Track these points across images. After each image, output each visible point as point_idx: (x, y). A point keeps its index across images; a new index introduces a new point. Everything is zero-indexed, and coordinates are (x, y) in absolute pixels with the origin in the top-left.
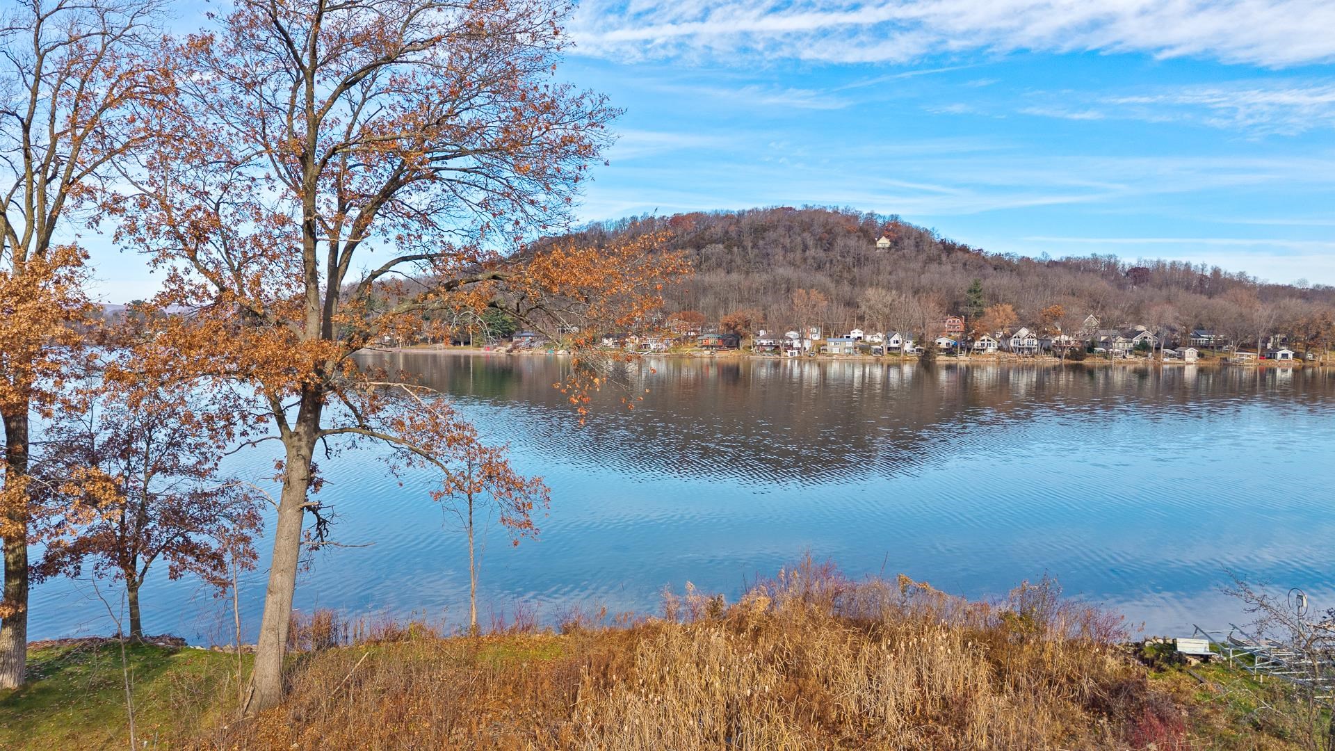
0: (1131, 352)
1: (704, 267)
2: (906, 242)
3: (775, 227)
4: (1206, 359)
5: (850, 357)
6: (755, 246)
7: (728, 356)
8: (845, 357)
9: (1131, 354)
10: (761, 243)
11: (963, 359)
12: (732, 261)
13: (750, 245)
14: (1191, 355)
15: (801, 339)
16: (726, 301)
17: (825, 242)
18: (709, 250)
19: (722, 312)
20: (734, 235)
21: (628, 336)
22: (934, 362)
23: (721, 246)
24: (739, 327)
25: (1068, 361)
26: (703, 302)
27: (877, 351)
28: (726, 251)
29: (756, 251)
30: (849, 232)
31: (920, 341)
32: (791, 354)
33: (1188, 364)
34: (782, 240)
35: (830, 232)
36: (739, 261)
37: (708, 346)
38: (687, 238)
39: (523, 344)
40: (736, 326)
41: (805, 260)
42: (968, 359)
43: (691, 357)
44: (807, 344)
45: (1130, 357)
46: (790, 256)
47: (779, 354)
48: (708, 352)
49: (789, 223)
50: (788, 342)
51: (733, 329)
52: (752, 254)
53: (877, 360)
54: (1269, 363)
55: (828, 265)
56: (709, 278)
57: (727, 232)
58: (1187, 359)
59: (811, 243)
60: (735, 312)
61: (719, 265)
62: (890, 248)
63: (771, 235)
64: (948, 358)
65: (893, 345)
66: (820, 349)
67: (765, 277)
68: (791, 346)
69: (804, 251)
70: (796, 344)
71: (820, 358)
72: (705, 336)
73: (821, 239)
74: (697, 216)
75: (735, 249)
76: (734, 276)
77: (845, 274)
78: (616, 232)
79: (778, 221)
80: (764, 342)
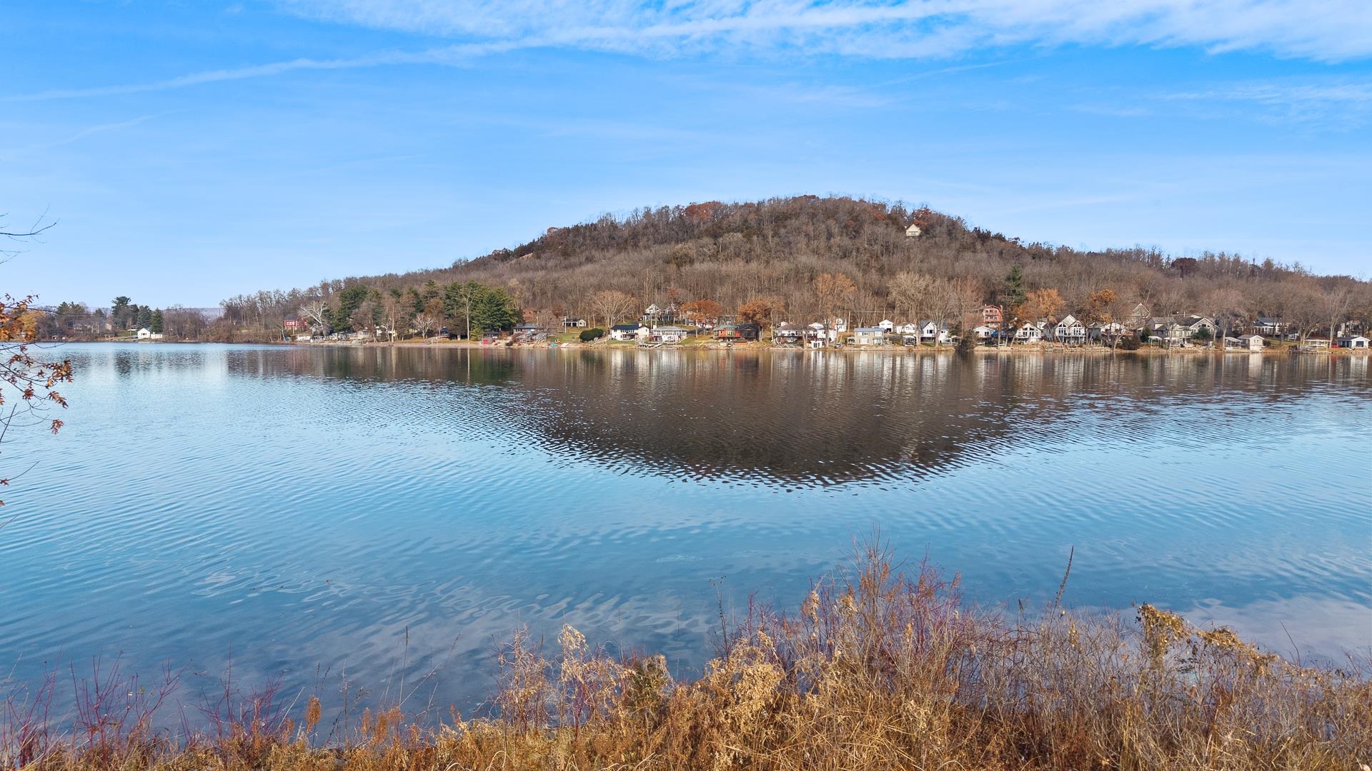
0: (1189, 340)
1: (721, 256)
2: (938, 229)
3: (797, 216)
4: (1273, 348)
5: (880, 348)
6: (776, 234)
7: (746, 348)
8: (874, 348)
9: (1189, 342)
10: (782, 231)
11: (1004, 350)
12: (751, 250)
13: (771, 233)
14: (1256, 343)
15: (826, 329)
16: (745, 290)
17: (850, 229)
18: (726, 238)
19: (739, 302)
20: (753, 223)
21: (637, 328)
22: (973, 352)
23: (740, 235)
24: (758, 316)
25: (1119, 351)
26: (720, 291)
27: (909, 341)
28: (745, 240)
29: (776, 239)
30: (876, 219)
31: (955, 330)
32: (815, 345)
33: (1253, 353)
34: (804, 228)
35: (856, 219)
36: (758, 251)
37: (724, 338)
38: (703, 227)
39: (524, 337)
40: (754, 315)
41: (830, 248)
42: (1009, 349)
43: (706, 349)
44: (832, 335)
45: (1188, 346)
46: (814, 244)
47: (802, 345)
48: (725, 344)
49: (811, 210)
50: (811, 332)
51: (752, 318)
52: (772, 242)
53: (910, 351)
54: (1344, 352)
55: (854, 253)
56: (726, 268)
57: (746, 221)
58: (1251, 348)
59: (836, 230)
60: (754, 301)
61: (737, 255)
62: (920, 236)
63: (794, 223)
64: (987, 348)
65: (926, 335)
66: (847, 340)
67: (786, 264)
68: (815, 337)
69: (829, 239)
70: (821, 334)
71: (846, 349)
72: (722, 327)
73: (846, 227)
74: (715, 206)
75: (755, 238)
76: (754, 266)
77: (873, 263)
78: (628, 223)
79: (801, 209)
80: (786, 333)
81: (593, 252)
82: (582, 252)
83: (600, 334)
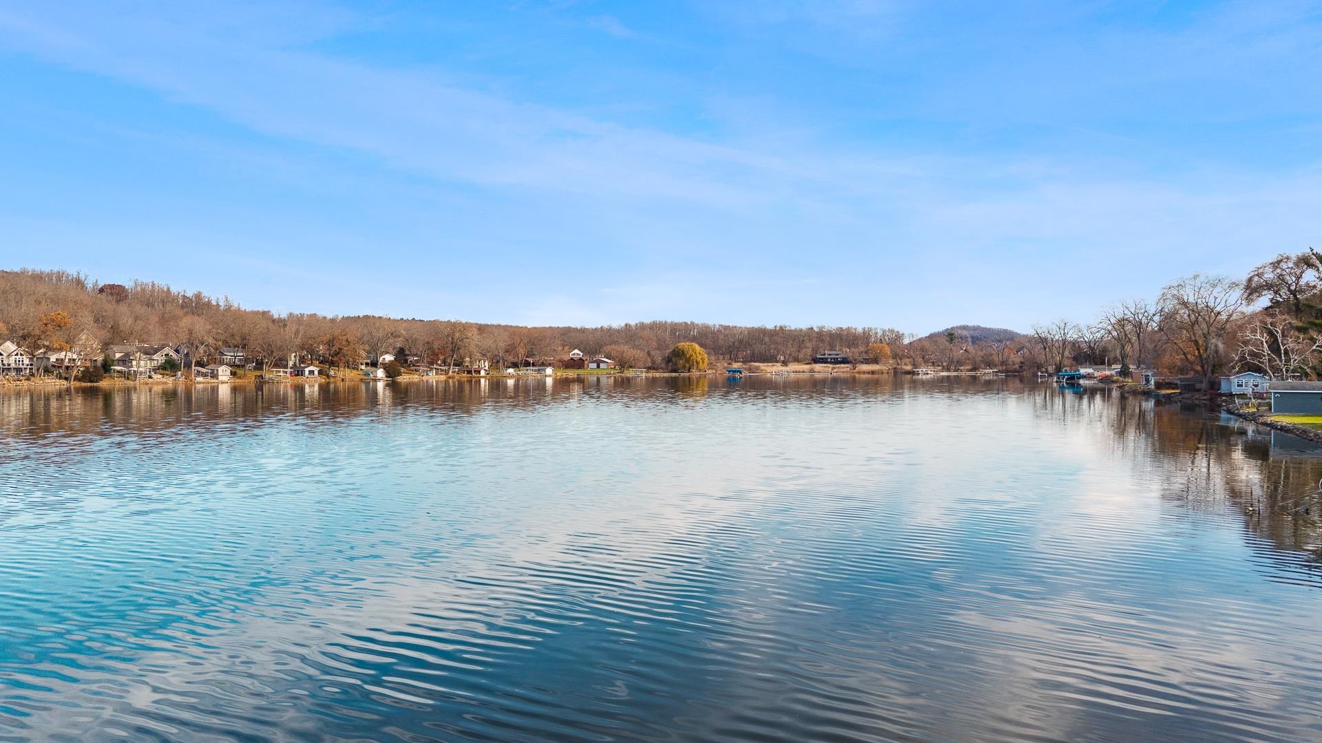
0: (155, 370)
4: (240, 378)
9: (155, 373)
14: (224, 373)
25: (78, 384)
33: (222, 383)
45: (157, 377)
54: (299, 380)
58: (220, 378)
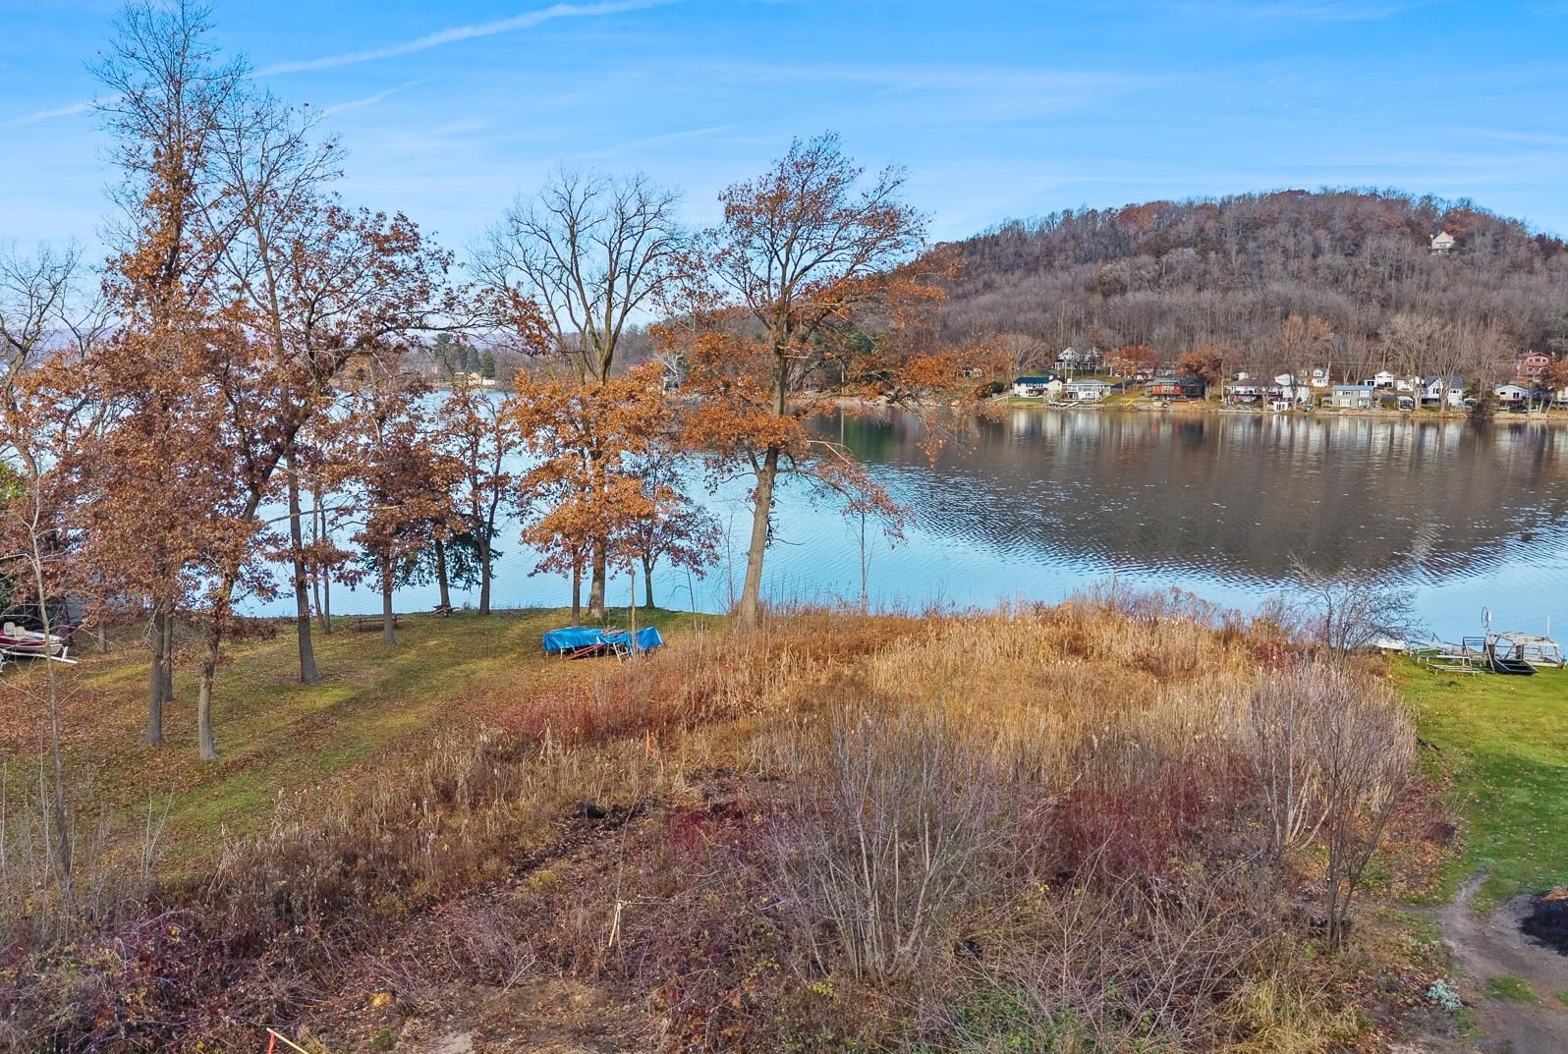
1: (1164, 281)
2: (1478, 240)
3: (1273, 221)
5: (1365, 412)
6: (1242, 250)
7: (1189, 409)
8: (1357, 412)
10: (1251, 245)
11: (1536, 417)
12: (1206, 272)
13: (1235, 248)
15: (1294, 386)
16: (1191, 333)
17: (1348, 242)
18: (1173, 257)
19: (1183, 348)
20: (1212, 234)
21: (1047, 381)
22: (1491, 421)
23: (1191, 251)
24: (1204, 370)
26: (1159, 332)
27: (1405, 404)
28: (1199, 258)
29: (1242, 257)
30: (1388, 227)
31: (1473, 391)
32: (1279, 407)
34: (1282, 241)
35: (1357, 228)
36: (1216, 272)
37: (1159, 395)
38: (1142, 239)
40: (1200, 368)
41: (1315, 269)
42: (1544, 416)
43: (1135, 410)
44: (1303, 393)
46: (1293, 265)
47: (1261, 407)
48: (1159, 404)
49: (1295, 215)
50: (1275, 390)
51: (1196, 371)
52: (1236, 261)
53: (1405, 417)
55: (1350, 277)
56: (1171, 298)
57: (1202, 230)
59: (1326, 244)
60: (1204, 347)
61: (1187, 279)
62: (1451, 250)
63: (1267, 233)
64: (1512, 415)
65: (1431, 395)
66: (1321, 399)
67: (1251, 295)
68: (1280, 396)
69: (1314, 256)
70: (1287, 393)
71: (1320, 413)
72: (1157, 381)
73: (1342, 238)
74: (1160, 208)
75: (1212, 255)
76: (1207, 296)
77: (1376, 292)
78: (1041, 233)
79: (1280, 213)
80: (1242, 390)
81: (993, 275)
82: (979, 275)
83: (999, 389)
